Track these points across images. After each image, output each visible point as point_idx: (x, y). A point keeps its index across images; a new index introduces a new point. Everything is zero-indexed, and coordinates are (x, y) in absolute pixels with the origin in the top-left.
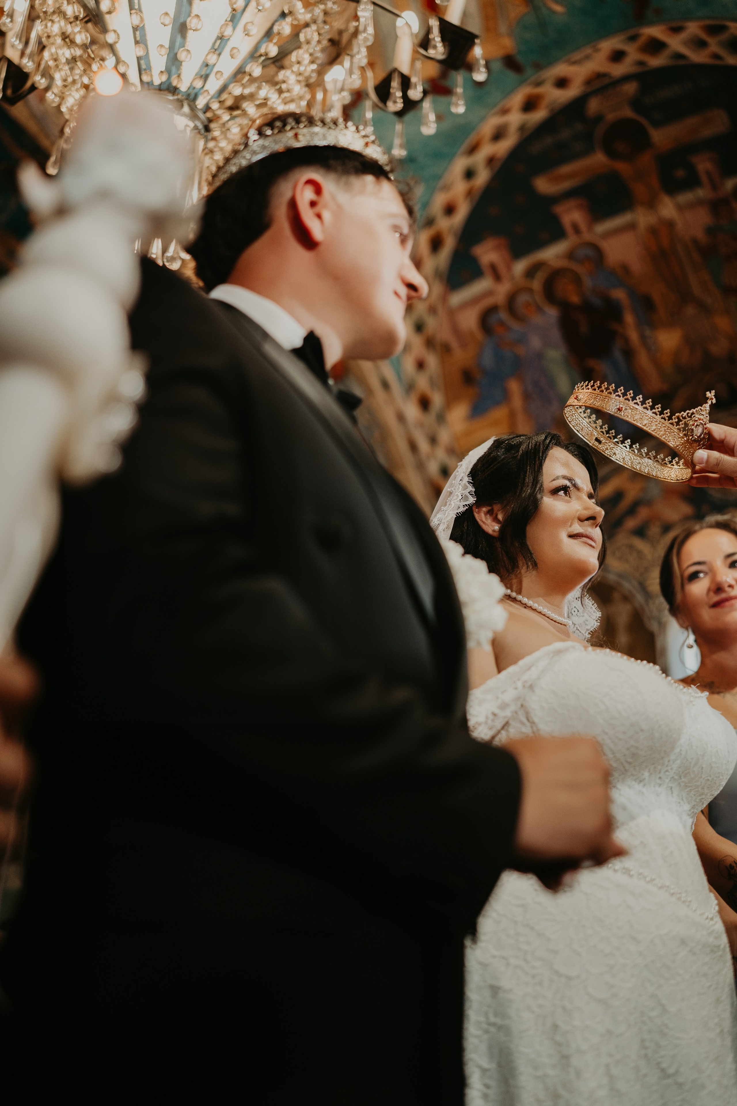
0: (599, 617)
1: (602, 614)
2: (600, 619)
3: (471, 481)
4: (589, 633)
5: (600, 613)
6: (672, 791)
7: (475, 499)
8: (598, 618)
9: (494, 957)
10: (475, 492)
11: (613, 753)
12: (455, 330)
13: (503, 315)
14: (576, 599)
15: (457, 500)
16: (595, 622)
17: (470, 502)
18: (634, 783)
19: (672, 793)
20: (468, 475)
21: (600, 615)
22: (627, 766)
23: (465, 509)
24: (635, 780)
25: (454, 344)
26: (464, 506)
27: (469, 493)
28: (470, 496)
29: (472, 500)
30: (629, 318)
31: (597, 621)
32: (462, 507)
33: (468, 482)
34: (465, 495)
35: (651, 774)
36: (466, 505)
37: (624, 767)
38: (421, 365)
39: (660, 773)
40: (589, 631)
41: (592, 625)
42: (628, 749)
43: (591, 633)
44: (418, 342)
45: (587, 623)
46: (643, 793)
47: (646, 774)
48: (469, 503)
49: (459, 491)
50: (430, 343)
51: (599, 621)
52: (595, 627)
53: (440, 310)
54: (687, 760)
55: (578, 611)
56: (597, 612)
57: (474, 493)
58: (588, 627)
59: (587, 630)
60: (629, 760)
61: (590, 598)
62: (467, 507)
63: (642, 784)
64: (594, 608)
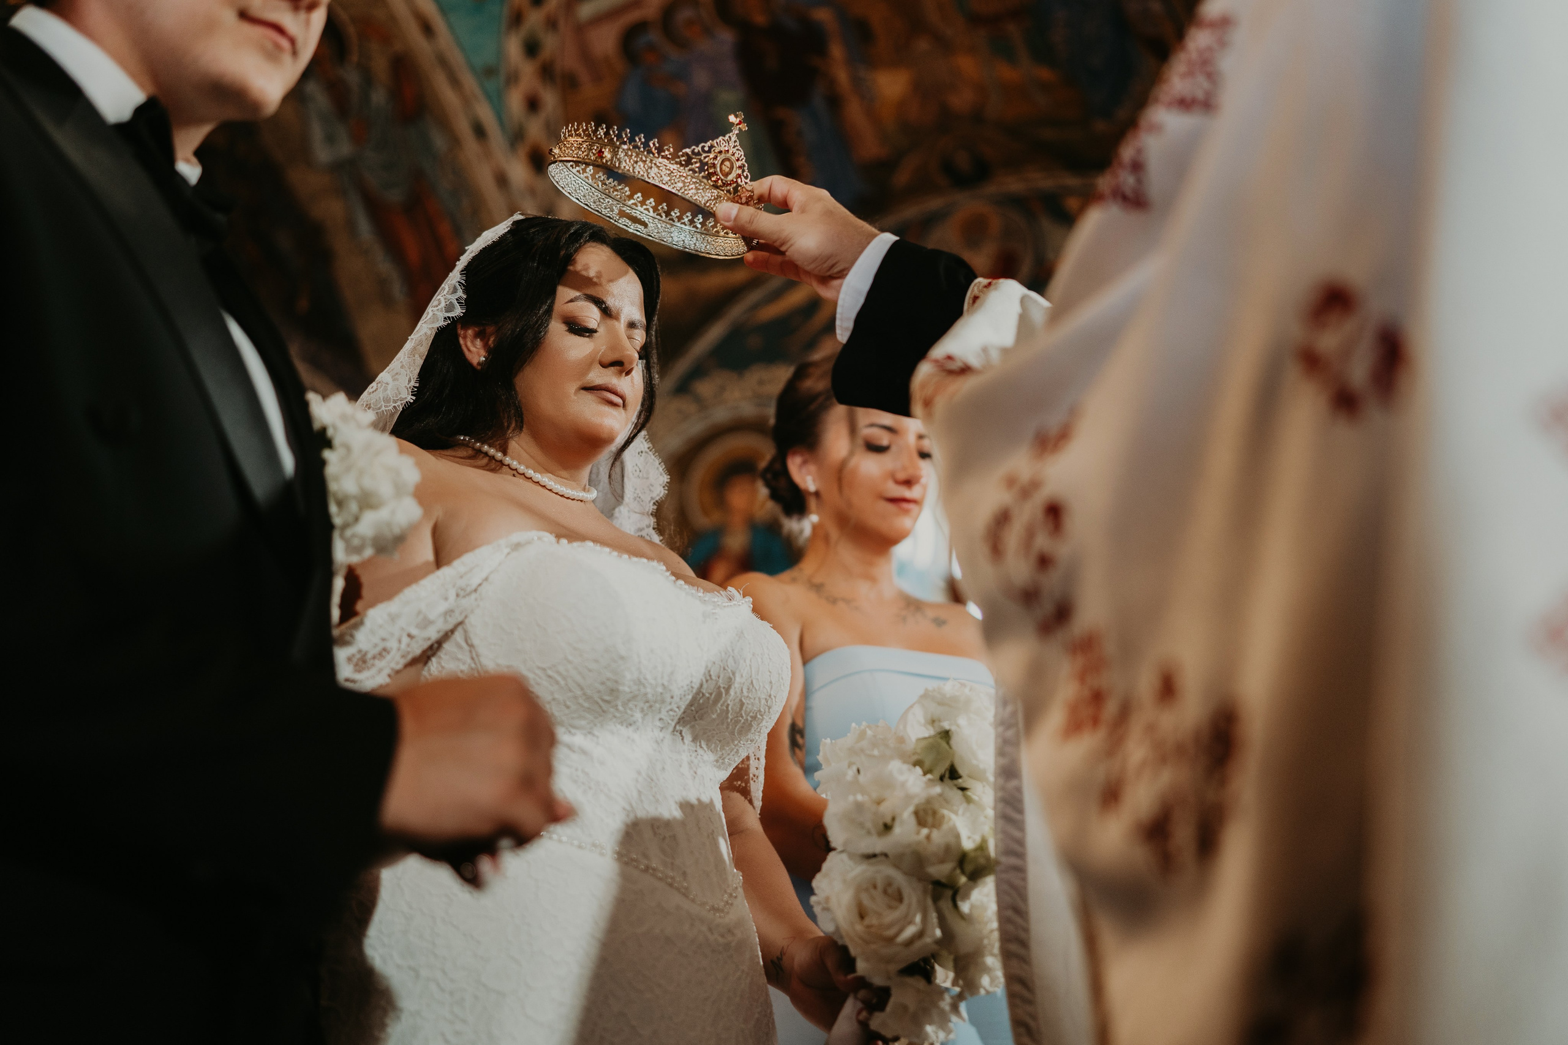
0: (667, 482)
1: (670, 478)
2: (668, 484)
3: (463, 282)
4: (654, 504)
5: (669, 477)
6: (682, 736)
7: (464, 311)
8: (665, 483)
9: (399, 967)
10: (466, 300)
11: (582, 689)
12: (585, 54)
13: (654, 36)
14: (639, 453)
15: (438, 308)
16: (662, 489)
17: (456, 315)
18: (619, 726)
19: (683, 739)
20: (462, 271)
21: (669, 480)
22: (604, 706)
23: (446, 323)
24: (621, 723)
25: (584, 76)
26: (445, 318)
27: (457, 300)
28: (458, 305)
29: (458, 311)
30: (837, 51)
31: (664, 487)
32: (443, 319)
33: (459, 282)
34: (451, 302)
35: (645, 715)
36: (449, 317)
37: (601, 707)
38: (533, 104)
39: (660, 712)
40: (654, 501)
41: (658, 492)
42: (603, 683)
43: (657, 504)
44: (528, 70)
45: (652, 488)
46: (633, 741)
47: (638, 715)
48: (453, 316)
49: (443, 294)
50: (547, 72)
51: (666, 488)
52: (661, 496)
53: (562, 23)
54: (703, 694)
55: (640, 471)
56: (665, 476)
57: (463, 302)
58: (654, 495)
59: (652, 498)
60: (607, 698)
61: (657, 454)
62: (450, 320)
63: (631, 729)
64: (661, 469)
